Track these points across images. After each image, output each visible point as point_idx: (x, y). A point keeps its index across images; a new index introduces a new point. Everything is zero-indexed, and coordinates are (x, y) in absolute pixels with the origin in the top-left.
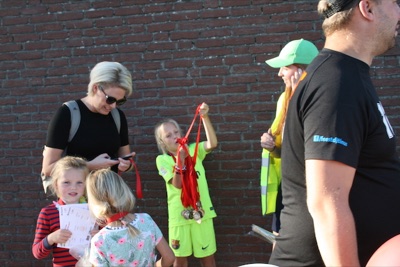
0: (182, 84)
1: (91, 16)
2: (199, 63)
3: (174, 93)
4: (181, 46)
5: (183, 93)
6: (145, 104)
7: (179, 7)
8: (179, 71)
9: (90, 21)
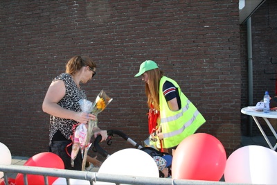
0: (127, 73)
1: (92, 45)
2: (134, 65)
3: (124, 76)
4: (127, 57)
5: (127, 76)
6: (112, 81)
7: (126, 42)
8: (126, 68)
9: (92, 47)
